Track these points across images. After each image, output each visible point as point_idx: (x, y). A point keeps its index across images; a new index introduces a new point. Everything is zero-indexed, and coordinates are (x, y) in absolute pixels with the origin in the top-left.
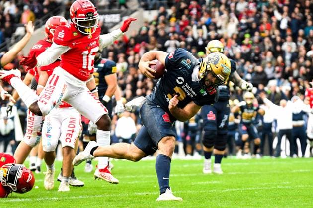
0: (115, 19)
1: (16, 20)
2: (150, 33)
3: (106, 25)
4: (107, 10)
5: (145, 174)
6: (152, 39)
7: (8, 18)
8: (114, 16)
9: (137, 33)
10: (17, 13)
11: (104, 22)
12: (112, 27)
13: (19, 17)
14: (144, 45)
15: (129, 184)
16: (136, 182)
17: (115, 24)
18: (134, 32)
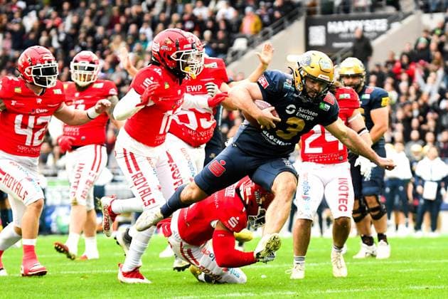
0: (380, 25)
1: (235, 28)
2: (433, 46)
3: (367, 35)
4: (368, 13)
5: (423, 257)
6: (437, 55)
7: (222, 26)
8: (378, 21)
9: (413, 47)
10: (237, 17)
11: (364, 31)
12: (374, 38)
14: (423, 65)
15: (401, 273)
16: (411, 270)
17: (380, 33)
18: (408, 47)
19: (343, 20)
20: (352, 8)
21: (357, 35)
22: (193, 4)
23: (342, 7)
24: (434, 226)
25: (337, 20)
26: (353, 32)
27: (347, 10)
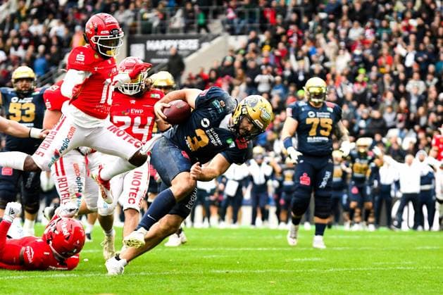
0: (192, 45)
1: (65, 44)
2: (237, 64)
3: (180, 53)
4: (181, 34)
5: (226, 246)
6: (240, 72)
7: (55, 41)
8: (190, 41)
9: (220, 64)
10: (67, 34)
11: (178, 49)
12: (188, 56)
13: (70, 40)
14: (228, 80)
15: (205, 259)
16: (214, 256)
17: (192, 52)
18: (216, 63)
19: (160, 39)
20: (168, 30)
21: (172, 52)
22: (29, 22)
23: (159, 28)
24: (235, 219)
25: (155, 39)
26: (169, 50)
27: (163, 31)
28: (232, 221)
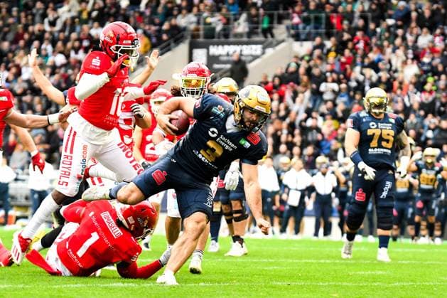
0: (256, 51)
2: (302, 70)
4: (245, 39)
5: (287, 257)
6: (305, 79)
8: (254, 47)
9: (284, 70)
11: (241, 55)
12: (251, 62)
14: (293, 87)
15: (266, 270)
16: (275, 267)
17: (255, 57)
18: (280, 70)
19: (223, 44)
20: (232, 33)
21: (235, 58)
22: (90, 25)
23: (222, 33)
24: (297, 230)
25: (218, 44)
26: (232, 55)
27: (227, 36)
28: (294, 232)
